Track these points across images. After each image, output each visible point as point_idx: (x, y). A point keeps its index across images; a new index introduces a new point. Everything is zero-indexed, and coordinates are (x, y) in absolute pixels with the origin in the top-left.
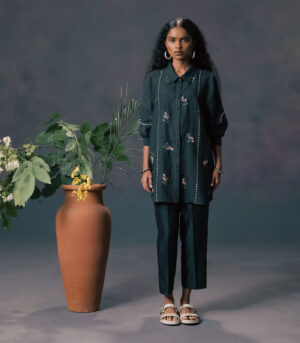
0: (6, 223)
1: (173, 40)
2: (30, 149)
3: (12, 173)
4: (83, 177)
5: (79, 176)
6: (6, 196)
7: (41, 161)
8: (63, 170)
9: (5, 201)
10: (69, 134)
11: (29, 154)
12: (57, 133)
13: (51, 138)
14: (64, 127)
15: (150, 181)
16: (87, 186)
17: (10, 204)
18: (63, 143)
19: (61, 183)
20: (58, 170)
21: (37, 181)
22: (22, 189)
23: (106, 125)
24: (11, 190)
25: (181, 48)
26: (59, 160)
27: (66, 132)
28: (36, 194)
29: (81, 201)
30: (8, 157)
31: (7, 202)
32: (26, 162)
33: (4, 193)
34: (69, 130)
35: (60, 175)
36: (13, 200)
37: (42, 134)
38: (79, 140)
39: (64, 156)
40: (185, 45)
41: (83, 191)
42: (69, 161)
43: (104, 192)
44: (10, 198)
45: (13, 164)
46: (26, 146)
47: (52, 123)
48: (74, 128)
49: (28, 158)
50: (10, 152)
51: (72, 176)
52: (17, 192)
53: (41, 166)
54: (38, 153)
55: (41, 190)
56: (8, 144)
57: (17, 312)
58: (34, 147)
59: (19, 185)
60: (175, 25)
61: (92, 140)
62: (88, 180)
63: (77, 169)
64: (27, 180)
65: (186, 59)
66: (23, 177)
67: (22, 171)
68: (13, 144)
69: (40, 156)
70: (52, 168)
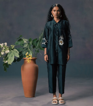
0: (5, 70)
1: (55, 11)
2: (13, 46)
3: (7, 54)
4: (29, 55)
5: (28, 55)
6: (5, 61)
7: (16, 50)
8: (23, 53)
9: (5, 63)
10: (25, 42)
11: (12, 48)
12: (21, 41)
13: (19, 43)
14: (24, 40)
15: (47, 58)
16: (31, 58)
17: (7, 64)
18: (23, 45)
19: (23, 57)
20: (22, 53)
21: (15, 57)
22: (10, 59)
23: (37, 39)
24: (7, 59)
25: (57, 13)
26: (22, 50)
27: (24, 41)
28: (15, 61)
29: (29, 63)
30: (6, 49)
31: (6, 63)
32: (12, 51)
33: (5, 60)
34: (25, 41)
35: (22, 55)
36: (8, 63)
37: (16, 42)
38: (28, 44)
39: (24, 49)
40: (59, 13)
41: (29, 59)
42: (25, 50)
43: (36, 60)
44: (7, 62)
45: (8, 51)
46: (11, 46)
47: (20, 38)
48: (27, 40)
49: (12, 49)
50: (7, 48)
51: (26, 55)
52: (9, 60)
53: (16, 52)
54: (15, 48)
55: (16, 59)
56: (6, 45)
57: (9, 97)
58: (14, 46)
59: (9, 58)
60: (55, 6)
61: (32, 44)
62: (31, 56)
63: (27, 53)
64: (12, 56)
65: (58, 17)
66: (11, 55)
67: (10, 53)
68: (7, 45)
69: (16, 49)
70: (20, 52)
